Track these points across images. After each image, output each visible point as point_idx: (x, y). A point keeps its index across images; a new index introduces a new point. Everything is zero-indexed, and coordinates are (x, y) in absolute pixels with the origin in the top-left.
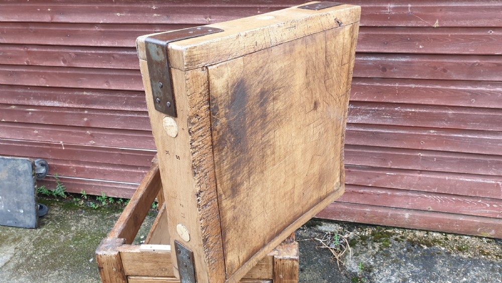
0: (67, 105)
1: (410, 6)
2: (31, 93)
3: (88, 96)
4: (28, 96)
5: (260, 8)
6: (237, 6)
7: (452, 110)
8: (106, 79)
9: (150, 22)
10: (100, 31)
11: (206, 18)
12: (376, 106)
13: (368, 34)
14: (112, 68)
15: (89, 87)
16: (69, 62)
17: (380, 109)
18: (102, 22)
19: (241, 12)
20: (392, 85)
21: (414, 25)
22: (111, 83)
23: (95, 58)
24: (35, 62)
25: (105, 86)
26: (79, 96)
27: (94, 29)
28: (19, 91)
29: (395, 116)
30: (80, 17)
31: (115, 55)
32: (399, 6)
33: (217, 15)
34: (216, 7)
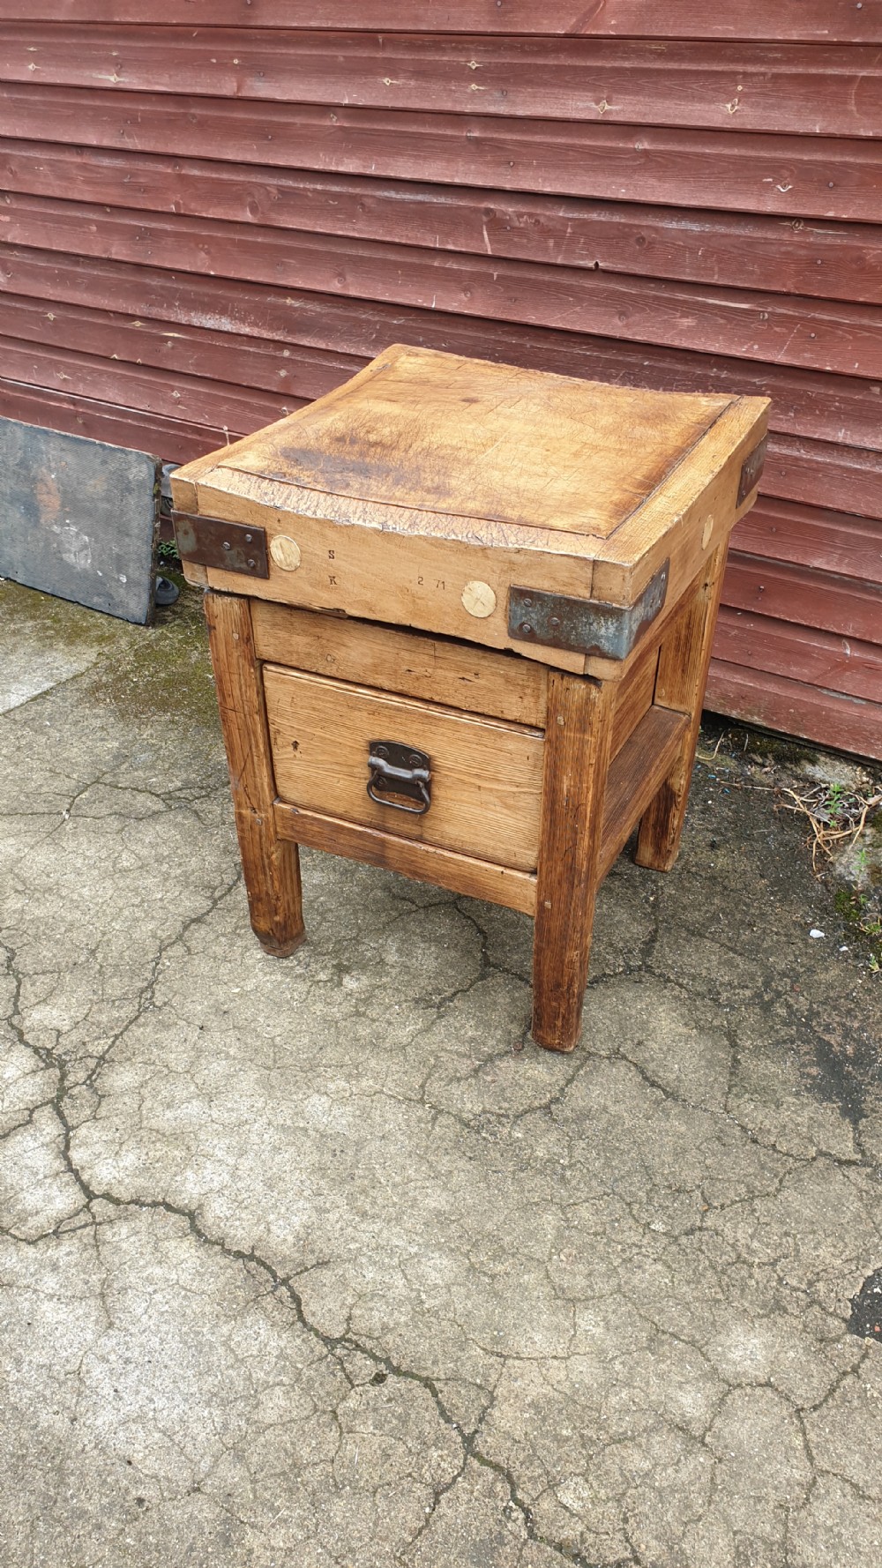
0: (246, 330)
2: (177, 290)
3: (295, 309)
4: (167, 298)
5: (745, 74)
6: (684, 66)
8: (341, 266)
9: (458, 108)
10: (342, 128)
11: (597, 103)
14: (357, 235)
15: (300, 284)
16: (263, 213)
18: (346, 102)
19: (694, 86)
22: (349, 278)
23: (320, 206)
24: (193, 205)
25: (335, 287)
26: (275, 307)
27: (327, 123)
28: (154, 283)
30: (301, 86)
31: (368, 202)
33: (629, 94)
34: (627, 69)
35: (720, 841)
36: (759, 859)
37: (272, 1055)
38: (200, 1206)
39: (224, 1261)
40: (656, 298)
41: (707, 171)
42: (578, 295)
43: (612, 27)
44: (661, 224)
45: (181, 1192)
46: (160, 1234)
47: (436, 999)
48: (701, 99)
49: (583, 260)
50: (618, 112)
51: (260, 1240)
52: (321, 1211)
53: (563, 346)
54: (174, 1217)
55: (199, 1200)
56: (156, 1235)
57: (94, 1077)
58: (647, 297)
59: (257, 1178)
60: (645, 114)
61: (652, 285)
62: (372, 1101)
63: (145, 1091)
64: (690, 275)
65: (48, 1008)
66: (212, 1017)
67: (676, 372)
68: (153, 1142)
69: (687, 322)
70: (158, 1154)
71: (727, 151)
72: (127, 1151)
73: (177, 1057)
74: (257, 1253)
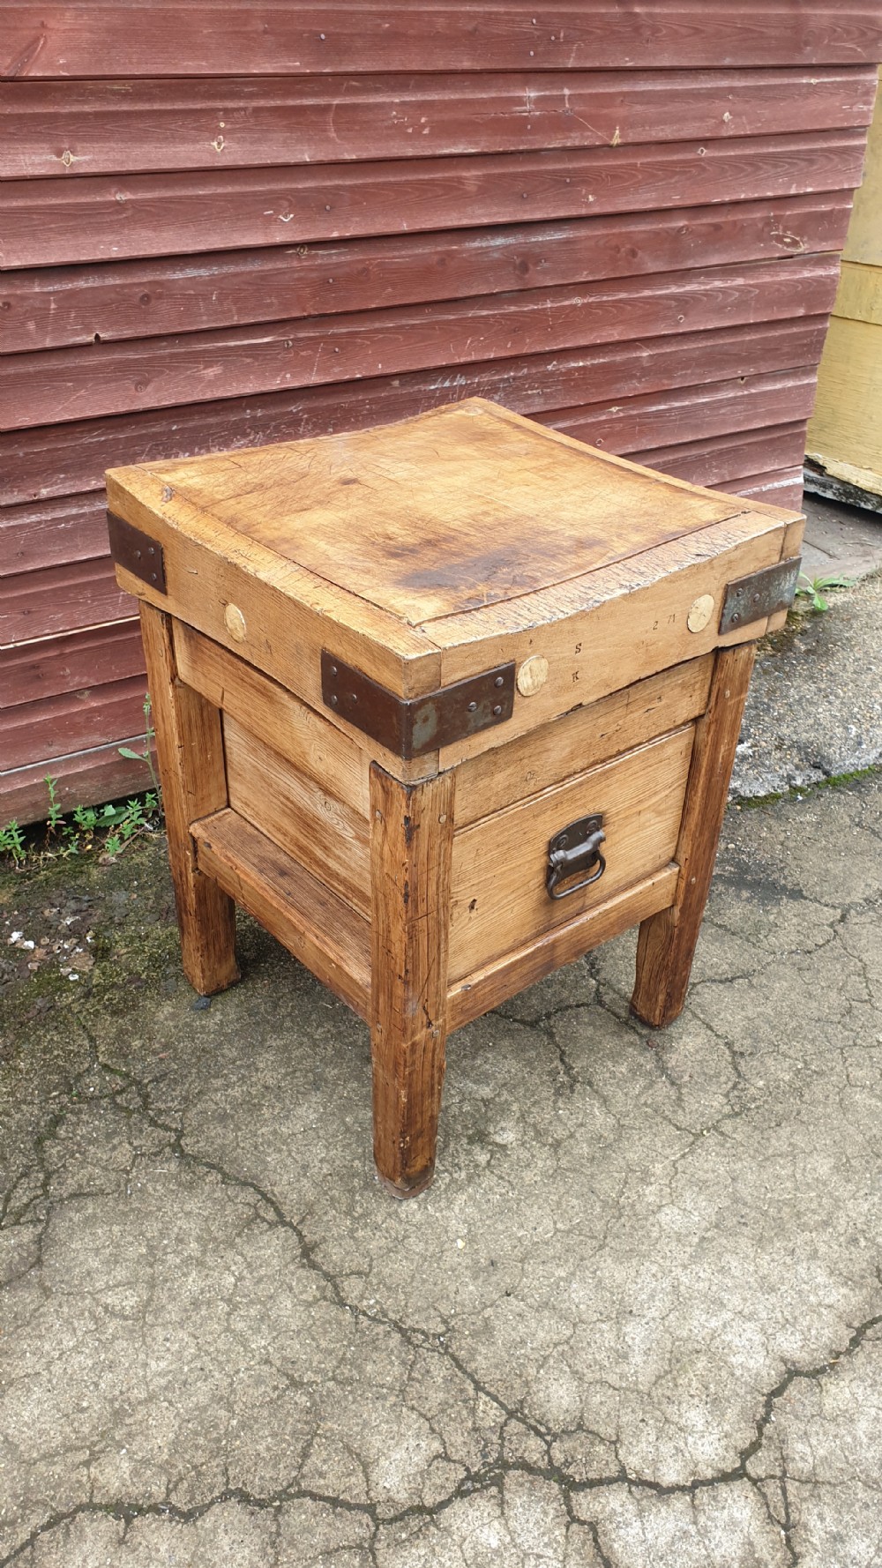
1: (567, 92)
5: (226, 110)
7: (648, 347)
11: (59, 153)
12: (510, 370)
13: (489, 175)
17: (520, 374)
19: (173, 127)
20: (540, 307)
21: (577, 143)
29: (548, 387)
32: (547, 93)
33: (98, 142)
34: (89, 114)
37: (582, 1238)
38: (784, 1361)
39: (860, 1359)
40: (172, 356)
41: (206, 213)
42: (80, 377)
43: (62, 67)
44: (164, 277)
45: (757, 1374)
46: (809, 1411)
48: (184, 140)
49: (78, 335)
50: (88, 163)
51: (840, 1317)
52: (814, 1255)
53: (66, 440)
54: (792, 1390)
55: (774, 1360)
56: (813, 1416)
57: (543, 1429)
58: (162, 358)
59: (758, 1298)
60: (123, 162)
61: (164, 344)
62: (684, 1172)
63: (589, 1377)
64: (208, 321)
65: (383, 1462)
66: (494, 1279)
67: (211, 426)
68: (676, 1386)
69: (211, 372)
70: (695, 1384)
71: (220, 190)
72: (680, 1416)
73: (545, 1331)
74: (856, 1324)
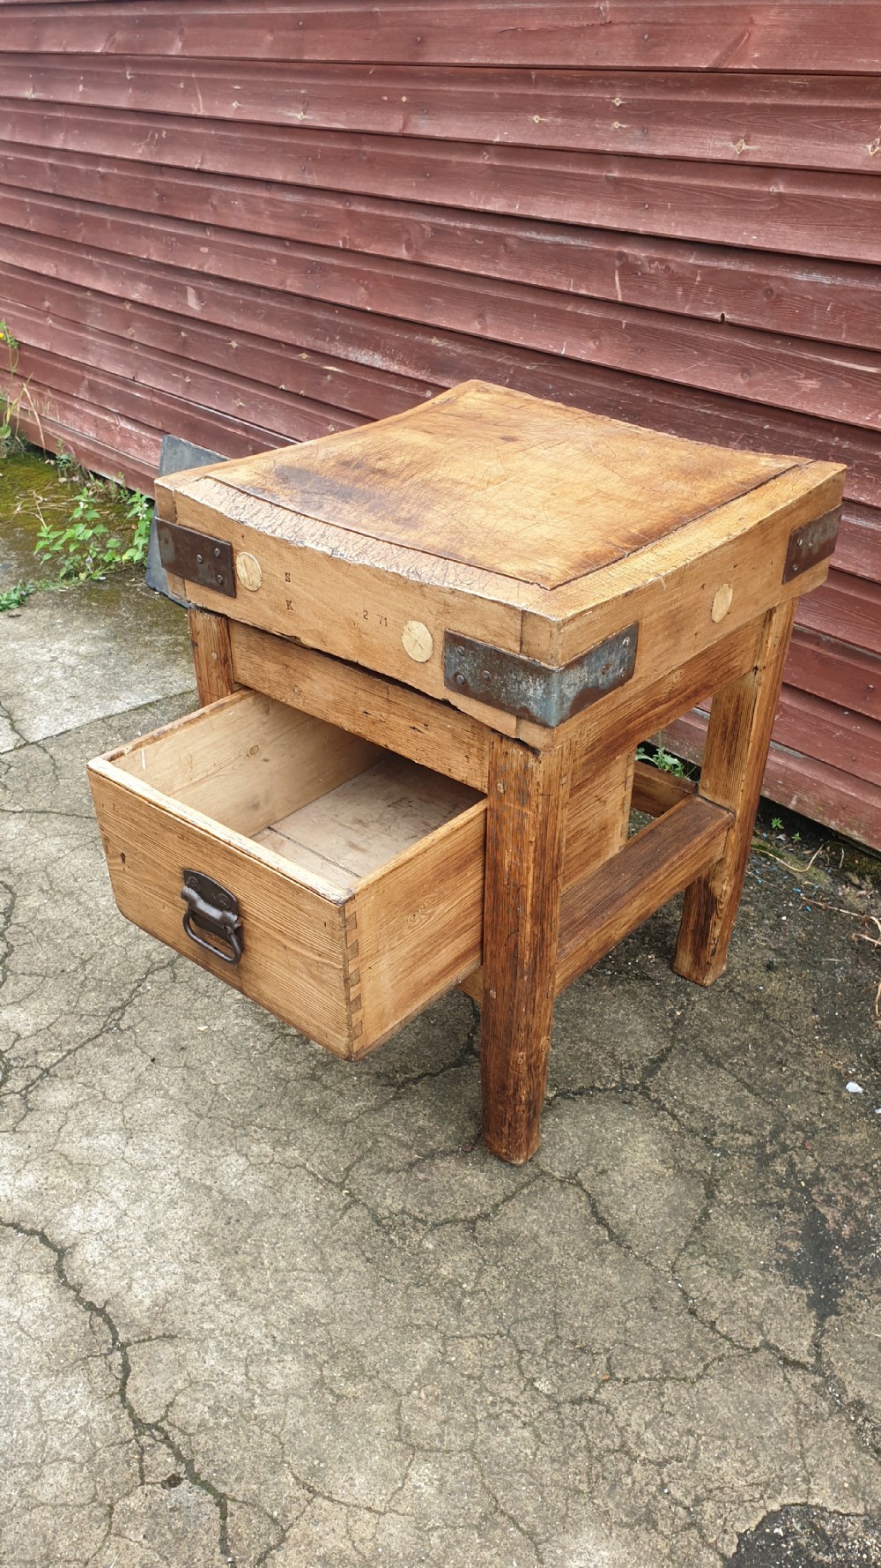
0: (395, 368)
2: (339, 324)
3: (439, 349)
4: (329, 331)
6: (826, 103)
8: (483, 306)
9: (600, 147)
10: (491, 166)
11: (735, 142)
14: (498, 276)
15: (444, 324)
16: (416, 250)
18: (497, 140)
19: (835, 125)
22: (489, 320)
23: (469, 244)
24: (358, 241)
25: (474, 328)
26: (421, 346)
27: (480, 161)
28: (320, 316)
30: (459, 124)
31: (511, 241)
33: (768, 134)
34: (767, 106)
35: (780, 963)
36: (818, 991)
37: (210, 1102)
38: (75, 1245)
39: (71, 1309)
40: (781, 356)
41: (842, 219)
42: (703, 349)
43: (756, 61)
44: (790, 276)
45: (62, 1226)
46: (24, 1264)
47: (400, 1078)
48: (842, 139)
49: (709, 310)
50: (754, 152)
51: (117, 1295)
52: (190, 1279)
53: (685, 402)
54: (44, 1251)
55: (75, 1238)
56: (18, 1265)
57: (31, 1089)
58: (771, 354)
59: (141, 1229)
60: (782, 155)
61: (778, 342)
62: (290, 1174)
63: (72, 1114)
64: (815, 332)
65: (19, 1010)
66: (168, 1051)
67: (796, 438)
68: (58, 1168)
69: (811, 384)
70: (57, 1181)
71: (864, 197)
72: (30, 1171)
73: (116, 1087)
74: (108, 1309)
